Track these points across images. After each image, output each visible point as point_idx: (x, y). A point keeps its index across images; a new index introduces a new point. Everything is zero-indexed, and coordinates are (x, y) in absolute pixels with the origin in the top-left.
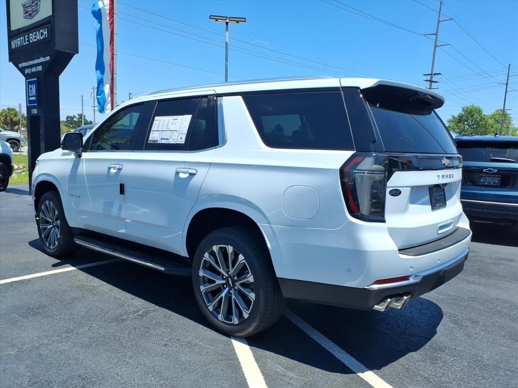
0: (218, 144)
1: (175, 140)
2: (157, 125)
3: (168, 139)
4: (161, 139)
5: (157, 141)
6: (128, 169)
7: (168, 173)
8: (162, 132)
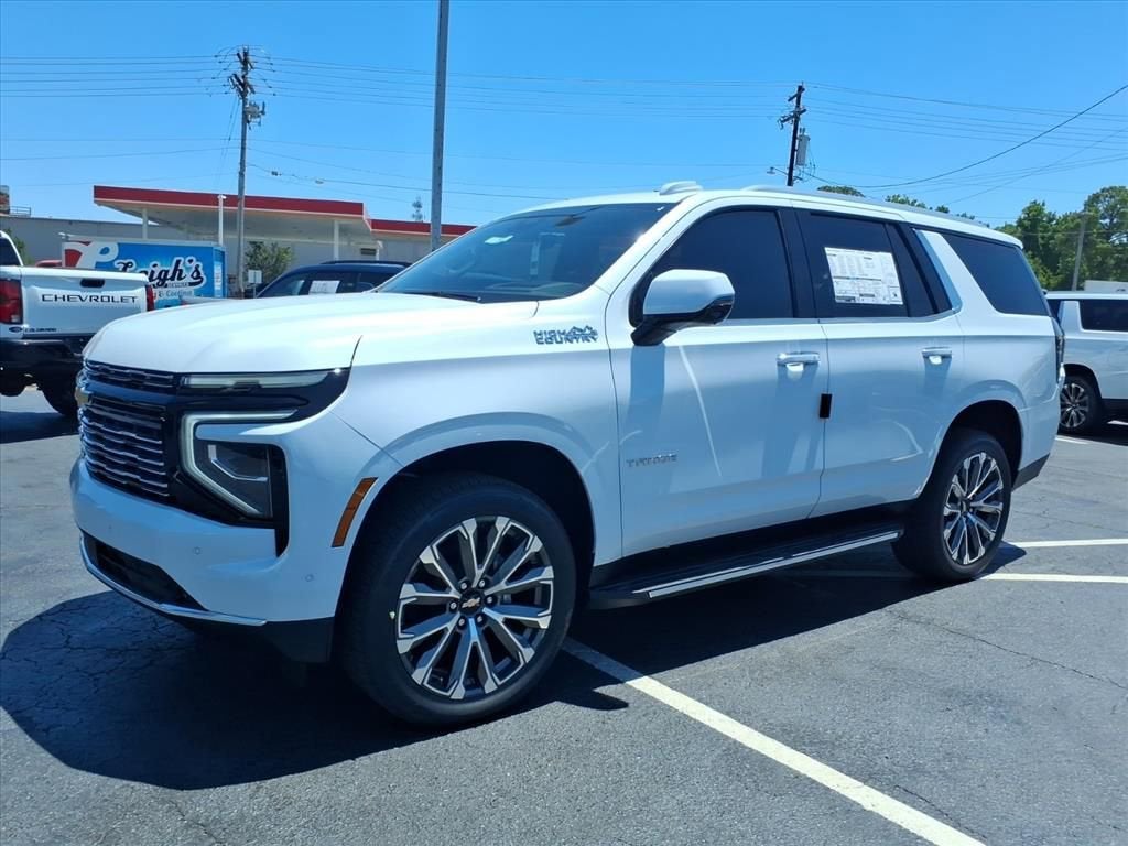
0: (950, 307)
1: (887, 299)
2: (837, 264)
3: (873, 296)
4: (861, 295)
5: (854, 298)
6: (833, 362)
7: (912, 358)
8: (855, 281)
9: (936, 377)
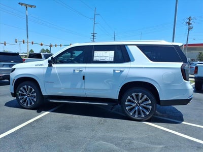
1: (109, 60)
2: (96, 54)
5: (98, 60)
8: (100, 57)
9: (116, 75)
